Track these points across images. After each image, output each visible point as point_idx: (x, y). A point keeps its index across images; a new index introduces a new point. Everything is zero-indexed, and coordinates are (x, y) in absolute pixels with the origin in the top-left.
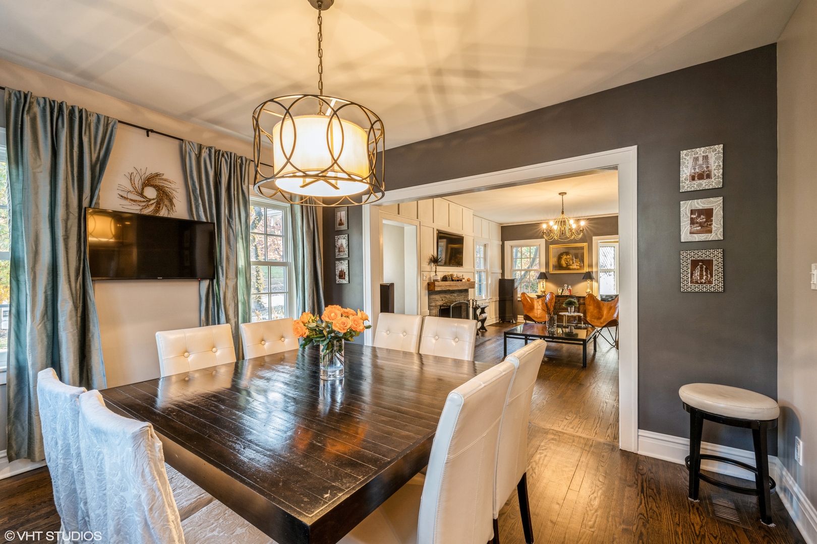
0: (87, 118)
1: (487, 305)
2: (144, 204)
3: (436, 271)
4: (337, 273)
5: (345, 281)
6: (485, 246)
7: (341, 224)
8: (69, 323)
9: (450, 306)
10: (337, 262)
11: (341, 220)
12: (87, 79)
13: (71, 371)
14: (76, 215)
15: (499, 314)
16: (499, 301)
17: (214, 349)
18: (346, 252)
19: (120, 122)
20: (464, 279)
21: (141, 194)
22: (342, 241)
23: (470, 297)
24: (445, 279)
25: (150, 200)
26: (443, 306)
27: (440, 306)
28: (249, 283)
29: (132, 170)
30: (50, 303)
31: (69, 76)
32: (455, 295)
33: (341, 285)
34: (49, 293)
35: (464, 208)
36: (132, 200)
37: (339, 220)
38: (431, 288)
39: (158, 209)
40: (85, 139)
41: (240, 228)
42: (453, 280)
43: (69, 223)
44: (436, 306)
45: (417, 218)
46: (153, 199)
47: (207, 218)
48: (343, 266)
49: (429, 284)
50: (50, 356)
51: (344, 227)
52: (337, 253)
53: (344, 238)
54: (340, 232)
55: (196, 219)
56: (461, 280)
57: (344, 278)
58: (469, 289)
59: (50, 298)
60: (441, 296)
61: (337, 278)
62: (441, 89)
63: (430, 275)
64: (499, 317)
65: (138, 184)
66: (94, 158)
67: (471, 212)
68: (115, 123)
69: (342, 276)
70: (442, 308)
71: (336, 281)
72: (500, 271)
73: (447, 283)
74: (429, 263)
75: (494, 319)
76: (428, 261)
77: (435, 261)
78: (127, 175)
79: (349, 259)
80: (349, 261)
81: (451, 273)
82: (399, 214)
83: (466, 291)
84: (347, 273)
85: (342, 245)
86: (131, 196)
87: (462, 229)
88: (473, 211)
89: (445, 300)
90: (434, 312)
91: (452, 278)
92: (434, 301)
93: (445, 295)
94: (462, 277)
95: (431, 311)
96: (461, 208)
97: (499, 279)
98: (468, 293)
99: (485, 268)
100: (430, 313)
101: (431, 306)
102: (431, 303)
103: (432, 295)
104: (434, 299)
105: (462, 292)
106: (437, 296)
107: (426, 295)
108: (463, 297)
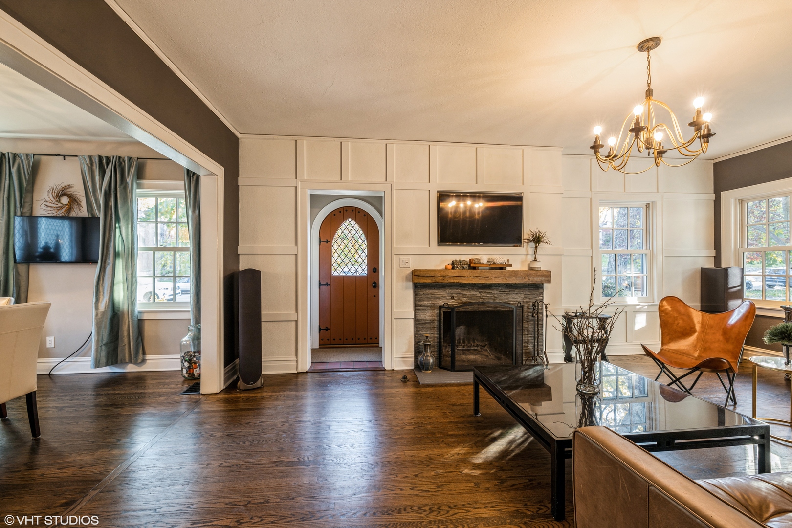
2: (58, 209)
6: (648, 206)
20: (511, 266)
21: (59, 202)
25: (64, 205)
26: (446, 307)
27: (440, 307)
29: (52, 186)
35: (525, 148)
36: (50, 207)
42: (471, 268)
44: (433, 306)
45: (386, 181)
46: (67, 204)
56: (501, 269)
58: (545, 285)
60: (449, 291)
65: (56, 195)
67: (557, 153)
68: (33, 156)
78: (49, 190)
82: (341, 179)
83: (537, 287)
87: (521, 184)
88: (562, 149)
89: (459, 299)
90: (428, 315)
91: (470, 265)
92: (427, 298)
93: (459, 291)
94: (507, 263)
95: (418, 313)
96: (517, 151)
97: (701, 268)
98: (540, 291)
99: (648, 248)
100: (415, 315)
101: (421, 306)
102: (420, 301)
103: (421, 289)
104: (428, 296)
105: (517, 289)
106: (436, 291)
107: (407, 288)
108: (523, 296)
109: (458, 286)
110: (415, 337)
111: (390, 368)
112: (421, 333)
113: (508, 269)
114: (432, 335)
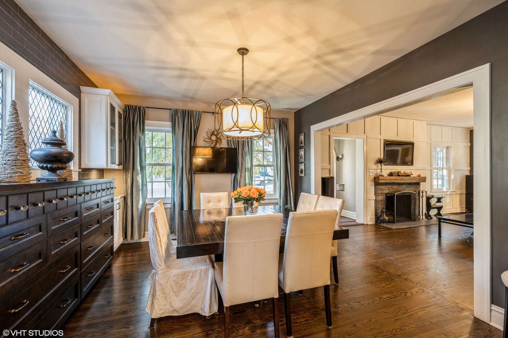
0: (193, 113)
1: (443, 196)
2: (211, 143)
3: (381, 169)
4: (300, 170)
5: (303, 175)
6: (448, 148)
7: (302, 143)
8: (186, 188)
9: (395, 194)
10: (300, 164)
11: (301, 141)
12: (193, 99)
13: (186, 205)
14: (189, 149)
15: (466, 205)
16: (466, 194)
17: (220, 202)
18: (304, 159)
19: (203, 112)
20: (412, 175)
21: (210, 139)
22: (302, 153)
23: (421, 188)
24: (391, 174)
25: (214, 141)
26: (388, 194)
27: (386, 194)
28: (252, 175)
29: (207, 130)
30: (181, 181)
31: (188, 99)
32: (404, 186)
33: (301, 177)
34: (181, 177)
35: (414, 121)
36: (207, 142)
37: (301, 140)
38: (377, 181)
39: (216, 144)
40: (192, 121)
41: (248, 150)
42: (399, 176)
43: (187, 153)
44: (382, 193)
45: (364, 134)
46: (215, 140)
47: (234, 146)
48: (302, 167)
49: (375, 178)
50: (181, 200)
51: (303, 145)
52: (300, 159)
53: (303, 151)
54: (301, 148)
55: (230, 147)
56: (409, 176)
57: (303, 173)
58: (421, 183)
59: (181, 179)
60: (388, 186)
61: (300, 173)
62: (327, 63)
63: (377, 172)
64: (466, 208)
65: (209, 135)
66: (195, 128)
67: (425, 123)
68: (201, 113)
69: (302, 172)
70: (388, 195)
71: (299, 175)
72: (469, 169)
73: (392, 177)
74: (376, 164)
75: (459, 209)
76: (375, 162)
77: (380, 162)
78: (206, 132)
79: (305, 162)
80: (305, 164)
81: (399, 170)
82: (347, 132)
83: (418, 184)
84: (304, 170)
85: (302, 154)
86: (206, 140)
87: (412, 137)
88: (427, 122)
89: (391, 190)
90: (381, 198)
91: (398, 174)
92: (380, 190)
93: (391, 186)
94: (410, 173)
95: (377, 197)
96: (411, 122)
97: (466, 175)
98: (419, 186)
99: (448, 166)
100: (376, 198)
101: (378, 194)
102: (377, 191)
103: (378, 185)
104: (380, 189)
105: (411, 185)
106: (383, 186)
107: (372, 185)
108: (413, 188)
109: (391, 184)
110: (375, 209)
111: (366, 224)
112: (378, 206)
113: (411, 176)
114: (381, 206)
